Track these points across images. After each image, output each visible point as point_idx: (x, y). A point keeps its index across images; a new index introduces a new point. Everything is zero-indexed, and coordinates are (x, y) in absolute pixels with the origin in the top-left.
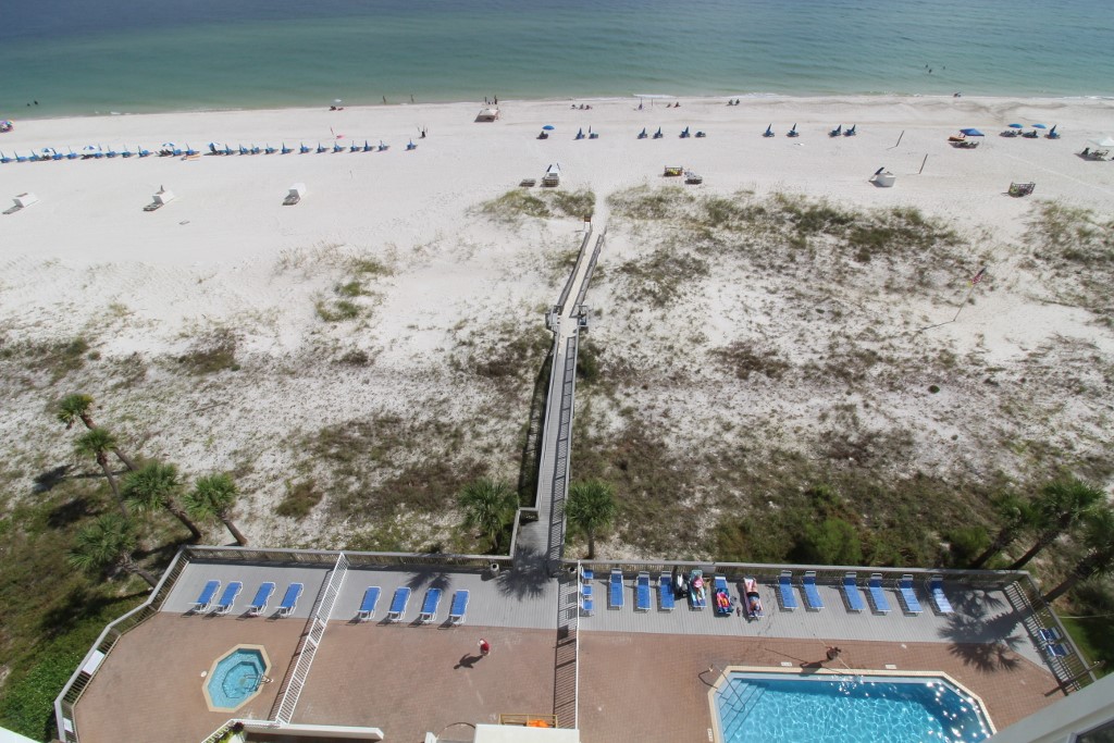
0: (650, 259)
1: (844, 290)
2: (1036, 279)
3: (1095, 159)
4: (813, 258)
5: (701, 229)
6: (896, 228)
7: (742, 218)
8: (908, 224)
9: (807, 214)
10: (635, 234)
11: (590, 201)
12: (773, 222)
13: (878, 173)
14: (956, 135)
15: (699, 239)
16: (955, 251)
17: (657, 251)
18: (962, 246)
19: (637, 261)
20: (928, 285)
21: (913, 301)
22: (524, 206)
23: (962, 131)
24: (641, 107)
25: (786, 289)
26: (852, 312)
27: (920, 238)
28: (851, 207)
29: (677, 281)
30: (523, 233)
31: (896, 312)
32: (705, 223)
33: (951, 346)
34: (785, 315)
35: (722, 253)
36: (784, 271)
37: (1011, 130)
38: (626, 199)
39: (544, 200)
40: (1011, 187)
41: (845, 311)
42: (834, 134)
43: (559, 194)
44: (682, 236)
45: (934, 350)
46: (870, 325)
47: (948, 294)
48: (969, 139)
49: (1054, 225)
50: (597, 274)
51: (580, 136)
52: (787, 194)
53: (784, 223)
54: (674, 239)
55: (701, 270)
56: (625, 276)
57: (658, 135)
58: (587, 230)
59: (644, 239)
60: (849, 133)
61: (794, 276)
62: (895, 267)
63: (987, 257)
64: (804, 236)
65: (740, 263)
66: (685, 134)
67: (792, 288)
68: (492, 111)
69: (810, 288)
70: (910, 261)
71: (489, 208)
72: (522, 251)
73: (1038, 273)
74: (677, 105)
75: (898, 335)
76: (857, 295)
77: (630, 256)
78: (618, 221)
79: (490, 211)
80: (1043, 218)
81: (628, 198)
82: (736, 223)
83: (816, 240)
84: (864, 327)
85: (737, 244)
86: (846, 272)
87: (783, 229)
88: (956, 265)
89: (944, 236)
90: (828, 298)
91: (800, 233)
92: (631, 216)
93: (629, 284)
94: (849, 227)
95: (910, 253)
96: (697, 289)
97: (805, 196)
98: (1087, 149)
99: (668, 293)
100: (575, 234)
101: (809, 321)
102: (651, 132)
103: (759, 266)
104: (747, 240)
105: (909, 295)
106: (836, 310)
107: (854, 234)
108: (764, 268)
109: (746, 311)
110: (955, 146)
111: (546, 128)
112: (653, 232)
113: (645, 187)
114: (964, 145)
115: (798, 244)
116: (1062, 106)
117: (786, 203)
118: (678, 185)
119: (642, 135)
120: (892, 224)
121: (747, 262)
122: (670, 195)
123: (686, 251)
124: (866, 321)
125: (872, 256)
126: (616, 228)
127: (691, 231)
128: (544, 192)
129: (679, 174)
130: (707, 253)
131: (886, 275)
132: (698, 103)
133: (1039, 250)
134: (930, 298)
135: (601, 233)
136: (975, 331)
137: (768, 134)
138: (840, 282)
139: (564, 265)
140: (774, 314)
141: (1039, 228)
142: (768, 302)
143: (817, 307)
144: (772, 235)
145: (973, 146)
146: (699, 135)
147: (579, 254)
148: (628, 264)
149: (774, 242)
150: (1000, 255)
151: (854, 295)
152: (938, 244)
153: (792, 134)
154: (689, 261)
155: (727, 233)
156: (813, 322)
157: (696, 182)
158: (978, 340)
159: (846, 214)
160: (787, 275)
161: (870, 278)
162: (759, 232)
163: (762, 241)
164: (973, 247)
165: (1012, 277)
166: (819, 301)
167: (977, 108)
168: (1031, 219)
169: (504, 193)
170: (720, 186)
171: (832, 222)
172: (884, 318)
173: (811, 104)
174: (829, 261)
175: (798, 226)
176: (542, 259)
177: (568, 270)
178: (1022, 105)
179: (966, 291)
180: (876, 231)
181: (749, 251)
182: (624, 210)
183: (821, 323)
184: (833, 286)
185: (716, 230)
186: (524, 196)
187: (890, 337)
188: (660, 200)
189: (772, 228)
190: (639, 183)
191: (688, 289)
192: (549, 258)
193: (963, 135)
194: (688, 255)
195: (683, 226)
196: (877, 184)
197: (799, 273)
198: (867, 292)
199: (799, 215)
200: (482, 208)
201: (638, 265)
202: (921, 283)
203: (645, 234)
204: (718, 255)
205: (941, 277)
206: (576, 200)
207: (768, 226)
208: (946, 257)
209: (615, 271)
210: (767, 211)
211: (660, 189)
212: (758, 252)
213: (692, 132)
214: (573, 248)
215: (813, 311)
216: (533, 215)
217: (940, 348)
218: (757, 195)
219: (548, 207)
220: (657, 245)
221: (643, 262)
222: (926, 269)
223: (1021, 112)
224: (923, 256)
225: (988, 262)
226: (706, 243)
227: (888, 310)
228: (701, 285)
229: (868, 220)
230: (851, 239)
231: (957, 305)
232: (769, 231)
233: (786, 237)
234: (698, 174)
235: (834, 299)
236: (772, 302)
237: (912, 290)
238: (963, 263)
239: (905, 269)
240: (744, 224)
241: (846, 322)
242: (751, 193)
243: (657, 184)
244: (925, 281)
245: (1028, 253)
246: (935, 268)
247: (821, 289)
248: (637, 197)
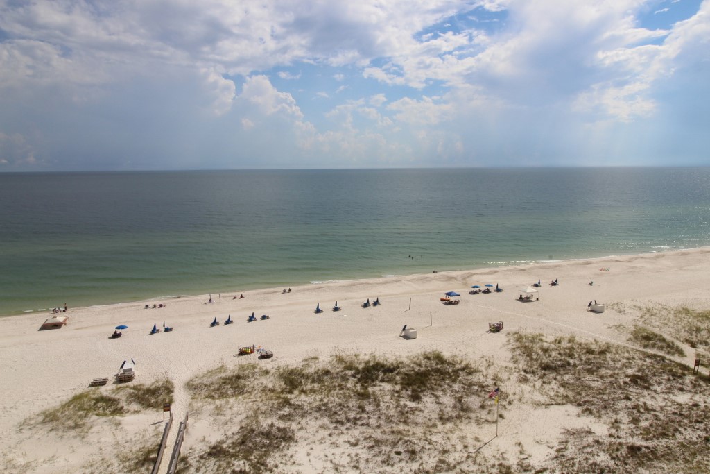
0: (236, 437)
1: (411, 428)
2: (532, 389)
3: (528, 301)
4: (378, 405)
5: (279, 397)
6: (430, 369)
7: (313, 381)
8: (437, 364)
9: (363, 368)
10: (218, 414)
11: (168, 389)
12: (339, 380)
13: (404, 329)
14: (444, 297)
15: (280, 408)
16: (475, 378)
17: (242, 428)
18: (478, 374)
19: (223, 442)
20: (467, 410)
21: (462, 426)
22: (95, 407)
23: (447, 294)
24: (210, 301)
25: (365, 439)
26: (423, 447)
27: (448, 373)
28: (394, 358)
29: (266, 454)
30: (92, 437)
31: (454, 437)
32: (282, 392)
33: (504, 459)
34: (371, 465)
35: (303, 416)
36: (359, 423)
37: (474, 289)
38: (205, 382)
39: (117, 397)
40: (490, 327)
41: (417, 449)
42: (366, 305)
43: (134, 388)
44: (263, 408)
45: (494, 466)
46: (439, 456)
47: (483, 415)
48: (452, 299)
49: (526, 347)
50: (181, 466)
51: (154, 331)
52: (344, 355)
53: (348, 379)
54: (257, 412)
55: (287, 437)
56: (212, 461)
57: (228, 322)
58: (167, 420)
59: (228, 417)
60: (376, 304)
61: (368, 425)
62: (441, 400)
63: (496, 379)
64: (366, 388)
65: (320, 422)
66: (251, 319)
67: (370, 437)
68: (60, 318)
69: (384, 433)
70: (449, 393)
71: (50, 418)
72: (91, 458)
73: (532, 385)
74: (242, 297)
75: (464, 459)
76: (422, 431)
77: (214, 438)
78: (199, 405)
79: (52, 420)
80: (517, 344)
81: (206, 381)
82: (309, 387)
83: (377, 388)
84: (437, 459)
85: (314, 405)
86: (407, 412)
87: (349, 385)
88: (480, 389)
89: (463, 369)
90: (401, 439)
91: (362, 385)
92: (212, 397)
93: (218, 470)
94: (397, 374)
95: (446, 386)
96: (287, 458)
97: (358, 355)
98: (521, 296)
99: (260, 469)
100: (154, 427)
101: (392, 465)
102: (222, 320)
103: (337, 422)
104: (321, 400)
105: (458, 421)
106: (410, 449)
107: (402, 379)
108: (342, 423)
109: (337, 469)
110: (446, 304)
111: (118, 328)
112: (235, 409)
113: (222, 368)
114: (451, 303)
115: (364, 396)
116: (496, 272)
117: (346, 362)
118: (253, 362)
119: (214, 324)
120: (426, 366)
121: (326, 421)
122: (247, 372)
123: (269, 421)
124: (436, 453)
125: (421, 395)
126: (197, 413)
127: (271, 402)
128: (118, 389)
129: (252, 352)
130: (289, 420)
131: (436, 408)
132: (258, 294)
133: (525, 367)
134: (473, 421)
135: (183, 420)
136: (514, 442)
137: (318, 311)
138: (405, 422)
139: (143, 465)
140: (362, 465)
141: (518, 352)
142: (353, 455)
143: (395, 450)
144: (341, 392)
145: (456, 303)
146: (264, 318)
147: (160, 448)
148: (214, 448)
149: (345, 397)
150: (504, 376)
151: (419, 431)
152: (462, 375)
153: (336, 309)
154: (274, 430)
155: (303, 398)
156: (395, 466)
157: (268, 356)
158: (519, 449)
159: (392, 364)
160: (362, 425)
161: (426, 414)
162: (330, 391)
163: (335, 399)
164: (485, 373)
165: (518, 390)
166: (394, 444)
167: (450, 279)
168: (510, 347)
169: (70, 397)
170: (289, 357)
171: (384, 372)
172: (448, 447)
173: (343, 286)
174: (391, 406)
175: (360, 380)
176: (116, 462)
177: (148, 469)
178: (474, 274)
179: (494, 408)
180: (417, 374)
181: (326, 410)
182: (204, 393)
183: (403, 464)
184: (401, 427)
185: (293, 396)
186: (94, 396)
187: (459, 463)
188: (238, 377)
189: (340, 385)
190: (216, 365)
191: (278, 460)
192: (124, 459)
193: (447, 296)
194: (272, 425)
195: (263, 398)
196: (406, 337)
197: (371, 421)
198: (428, 427)
199: (358, 371)
200: (41, 419)
201: (224, 446)
202: (462, 410)
203: (228, 413)
204: (299, 419)
205: (474, 401)
206: (153, 392)
207: (337, 384)
208: (471, 385)
209: (201, 457)
210: (332, 371)
211: (237, 367)
212: (333, 409)
213: (258, 316)
214: (151, 443)
215: (393, 455)
216: (105, 415)
217: (497, 463)
218: (321, 360)
219: (123, 404)
220: (241, 421)
221: (230, 441)
222: (462, 397)
223: (475, 278)
224: (456, 386)
225: (499, 383)
226: (286, 410)
227: (448, 439)
228: (290, 453)
229: (409, 366)
230: (402, 384)
231: (493, 422)
232: (337, 388)
233: (353, 391)
234: (268, 350)
235: (406, 438)
236: (357, 455)
237: (459, 417)
238: (483, 387)
239: (448, 400)
240: (316, 386)
241: (421, 458)
242: (316, 358)
243: (233, 364)
244: (465, 407)
245: (519, 371)
246: (467, 395)
247: (393, 432)
248: (215, 378)
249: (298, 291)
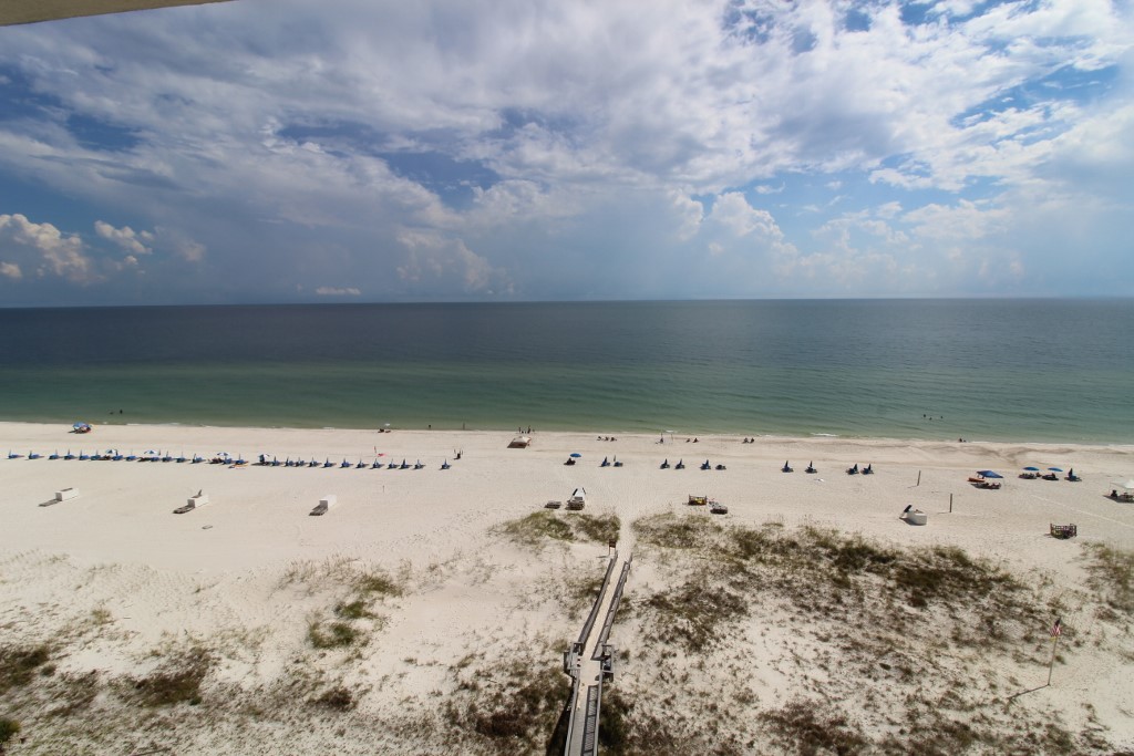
0: (681, 592)
1: (908, 641)
2: (1123, 633)
3: (1128, 501)
4: (861, 600)
5: (732, 561)
6: (944, 569)
7: (775, 551)
8: (955, 565)
9: (843, 549)
10: (663, 563)
11: (615, 525)
12: (809, 557)
13: (907, 510)
14: (975, 476)
15: (732, 572)
16: (1018, 597)
17: (687, 584)
18: (1025, 591)
19: (667, 594)
20: (1001, 637)
21: (991, 657)
22: (547, 528)
23: (979, 473)
24: (662, 441)
25: (839, 636)
26: (923, 669)
27: (973, 580)
28: (888, 544)
29: (713, 620)
30: (545, 556)
31: (976, 670)
32: (736, 555)
33: (1058, 720)
34: (845, 670)
35: (759, 589)
36: (832, 614)
37: (1028, 472)
38: (651, 526)
39: (568, 522)
40: (1052, 529)
41: (915, 669)
42: (852, 472)
43: (584, 517)
44: (713, 568)
45: (1039, 725)
46: (949, 688)
47: (1029, 650)
48: (989, 481)
49: (1116, 569)
50: (622, 607)
51: (605, 464)
52: (817, 528)
53: (820, 558)
54: (705, 570)
55: (739, 608)
56: (654, 610)
57: (679, 466)
58: (612, 556)
59: (673, 569)
60: (867, 471)
61: (845, 620)
62: (957, 615)
63: (1055, 606)
64: (846, 574)
65: (781, 601)
66: (705, 467)
67: (846, 636)
68: (525, 439)
69: (866, 635)
70: (972, 608)
71: (512, 528)
72: (543, 575)
73: (1122, 626)
74: (696, 441)
75: (987, 702)
76: (924, 647)
77: (659, 587)
78: (644, 548)
79: (513, 532)
80: (1101, 562)
81: (653, 525)
82: (769, 557)
83: (860, 579)
84: (944, 690)
85: (774, 579)
86: (903, 618)
87: (822, 566)
88: (1026, 613)
89: (999, 580)
90: (890, 650)
91: (840, 570)
92: (658, 543)
93: (659, 621)
94: (892, 566)
95: (968, 598)
96: (736, 631)
97: (837, 531)
98: (1114, 492)
99: (704, 635)
100: (599, 560)
101: (875, 680)
102: (673, 462)
103: (803, 606)
104: (784, 576)
105: (984, 650)
106: (904, 666)
107: (899, 574)
108: (809, 610)
109: (798, 662)
110: (977, 486)
111: (573, 456)
112: (681, 562)
113: (670, 515)
114: (986, 486)
115: (842, 583)
116: (1069, 451)
117: (819, 537)
118: (704, 515)
119: (665, 466)
120: (938, 565)
121: (788, 601)
122: (697, 524)
123: (719, 584)
124: (943, 682)
125: (927, 601)
126: (642, 556)
127: (723, 563)
128: (569, 515)
129: (704, 503)
130: (742, 589)
131: (951, 624)
132: (715, 440)
133: (1112, 598)
134: (1010, 654)
135: (627, 560)
136: (1080, 701)
137: (786, 469)
138: (899, 630)
139: (587, 595)
140: (832, 667)
141: (1102, 573)
142: (821, 651)
143: (883, 662)
144: (811, 572)
145: (996, 487)
146: (720, 467)
147: (604, 582)
148: (657, 597)
149: (815, 579)
150: (1073, 604)
151: (920, 647)
152: (996, 589)
153: (810, 470)
154: (723, 596)
155: (760, 567)
156: (880, 682)
157: (722, 512)
158: (1088, 713)
159: (885, 552)
160: (837, 618)
161: (932, 627)
162: (796, 567)
163: (801, 578)
164: (1036, 593)
165: (1095, 629)
166: (881, 654)
167: (987, 452)
168: (1087, 563)
169: (529, 514)
170: (748, 516)
171: (872, 559)
172: (964, 679)
173: (823, 444)
174: (880, 604)
175: (837, 563)
176: (564, 586)
177: (591, 601)
178: (1030, 450)
179: (1049, 646)
180: (923, 572)
181: (789, 589)
182: (650, 537)
183: (890, 682)
184: (893, 635)
185: (748, 563)
186: (549, 518)
187: (980, 705)
188: (687, 528)
189: (809, 563)
190: (663, 510)
191: (726, 631)
192: (571, 585)
193: (981, 476)
194: (722, 590)
195: (714, 556)
196: (910, 521)
197: (849, 617)
198: (934, 644)
199: (835, 551)
200: (505, 528)
201: (668, 598)
202: (992, 634)
203: (674, 564)
204: (755, 591)
205: (1014, 629)
206: (600, 525)
207: (805, 561)
208: (1010, 604)
209: (643, 603)
210: (800, 544)
211: (686, 517)
212: (799, 590)
213: (713, 464)
214: (597, 575)
215: (877, 667)
216: (557, 537)
217: (1045, 722)
218: (787, 528)
219: (572, 530)
220: (687, 576)
221: (673, 595)
222: (993, 618)
223: (1031, 456)
224: (985, 602)
225: (1061, 612)
226: (740, 577)
227: (965, 668)
228: (741, 626)
229: (911, 559)
230: (898, 580)
231: (1044, 665)
232: (806, 566)
233: (826, 574)
234: (723, 504)
235: (898, 651)
236: (826, 653)
237: (985, 643)
238: (1032, 612)
239: (969, 618)
240: (778, 558)
241: (920, 682)
242: (780, 525)
243: (682, 513)
244: (997, 632)
245: (1100, 602)
246: (1002, 617)
247: (880, 638)
248: (663, 524)
249: (761, 443)
